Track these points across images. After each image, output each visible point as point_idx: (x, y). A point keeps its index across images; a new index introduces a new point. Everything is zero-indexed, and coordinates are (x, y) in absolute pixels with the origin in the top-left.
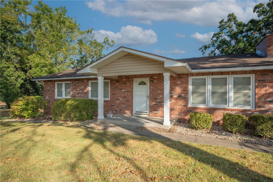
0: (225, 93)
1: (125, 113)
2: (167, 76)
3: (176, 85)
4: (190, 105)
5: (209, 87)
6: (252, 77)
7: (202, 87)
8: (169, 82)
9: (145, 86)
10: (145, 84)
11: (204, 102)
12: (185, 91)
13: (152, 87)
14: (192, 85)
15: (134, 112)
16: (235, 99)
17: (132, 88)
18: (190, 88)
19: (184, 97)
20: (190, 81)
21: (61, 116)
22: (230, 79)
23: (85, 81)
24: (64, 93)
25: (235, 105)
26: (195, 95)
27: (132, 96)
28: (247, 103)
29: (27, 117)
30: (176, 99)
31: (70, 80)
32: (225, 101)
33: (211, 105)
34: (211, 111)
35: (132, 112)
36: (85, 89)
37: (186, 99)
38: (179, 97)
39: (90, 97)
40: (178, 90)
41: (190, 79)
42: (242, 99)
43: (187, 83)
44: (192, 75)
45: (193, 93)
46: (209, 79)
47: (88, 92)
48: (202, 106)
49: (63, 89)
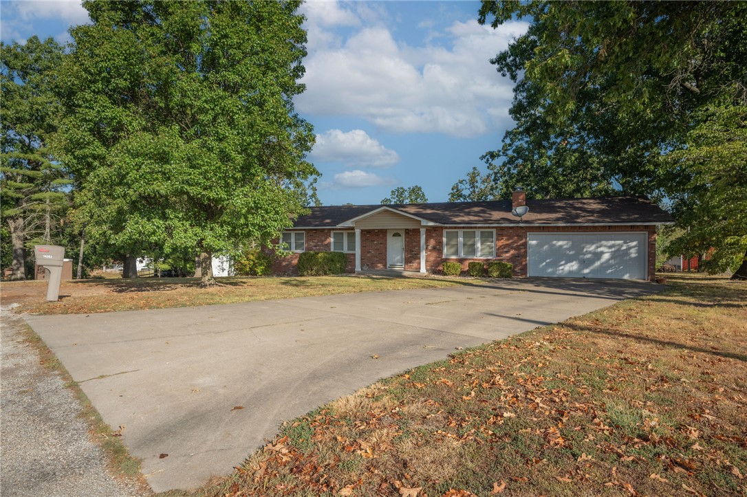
0: (473, 245)
1: (377, 267)
2: (423, 231)
3: (432, 237)
4: (444, 257)
5: (461, 239)
6: (494, 231)
7: (455, 240)
8: (425, 236)
9: (400, 238)
10: (400, 236)
11: (456, 253)
12: (440, 243)
13: (407, 239)
14: (447, 238)
15: (388, 265)
16: (481, 250)
17: (386, 240)
18: (444, 240)
19: (438, 249)
20: (445, 234)
21: (312, 270)
22: (478, 232)
23: (326, 231)
24: (293, 245)
25: (481, 256)
26: (448, 247)
27: (386, 248)
28: (490, 254)
29: (260, 274)
30: (430, 251)
31: (304, 230)
32: (474, 252)
33: (462, 255)
34: (461, 261)
35: (385, 265)
36: (325, 240)
37: (440, 251)
38: (434, 248)
39: (332, 250)
40: (432, 242)
41: (445, 231)
42: (487, 250)
43: (442, 236)
44: (446, 228)
45: (447, 244)
46: (461, 232)
47: (329, 243)
48: (454, 257)
49: (293, 240)
